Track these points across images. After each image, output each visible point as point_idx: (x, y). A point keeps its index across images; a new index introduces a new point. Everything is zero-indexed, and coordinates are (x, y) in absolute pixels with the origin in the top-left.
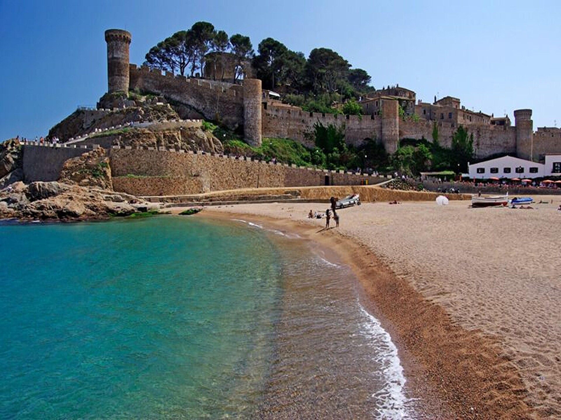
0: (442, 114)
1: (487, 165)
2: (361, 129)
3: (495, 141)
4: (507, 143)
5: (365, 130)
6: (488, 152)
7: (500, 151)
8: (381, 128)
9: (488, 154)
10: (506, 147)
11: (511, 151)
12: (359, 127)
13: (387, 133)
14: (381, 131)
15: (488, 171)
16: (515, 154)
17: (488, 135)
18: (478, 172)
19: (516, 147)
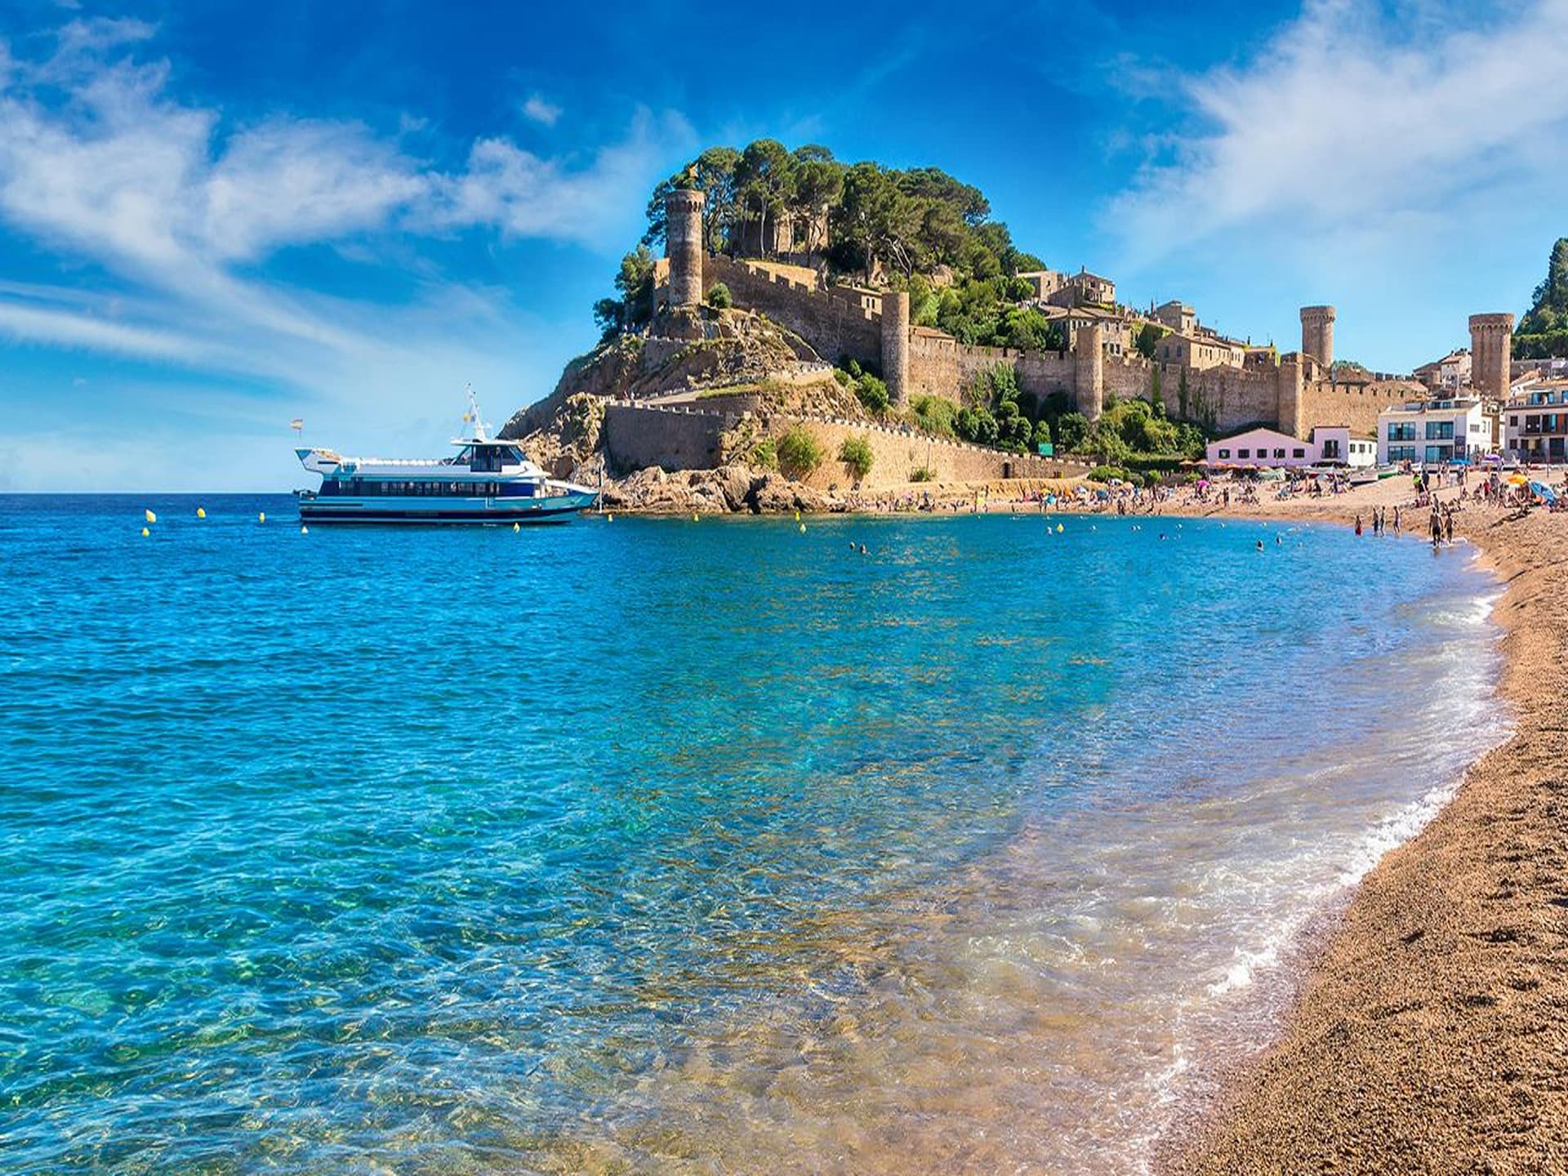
0: (1167, 348)
1: (1234, 444)
2: (1043, 376)
3: (1247, 400)
4: (1265, 403)
5: (1049, 379)
6: (1236, 421)
7: (1253, 417)
8: (1075, 375)
9: (1237, 424)
10: (1263, 411)
11: (1269, 420)
12: (1040, 373)
13: (1085, 385)
14: (1075, 381)
15: (1234, 454)
16: (1274, 426)
17: (1237, 389)
18: (1221, 456)
19: (1277, 410)
